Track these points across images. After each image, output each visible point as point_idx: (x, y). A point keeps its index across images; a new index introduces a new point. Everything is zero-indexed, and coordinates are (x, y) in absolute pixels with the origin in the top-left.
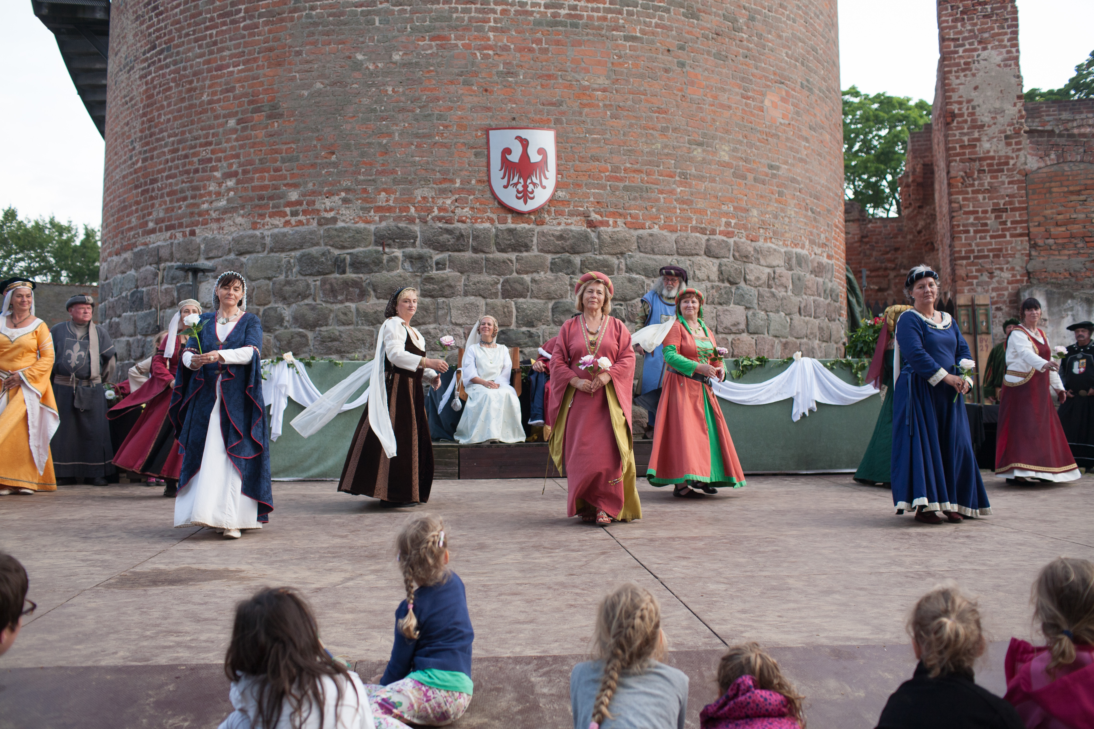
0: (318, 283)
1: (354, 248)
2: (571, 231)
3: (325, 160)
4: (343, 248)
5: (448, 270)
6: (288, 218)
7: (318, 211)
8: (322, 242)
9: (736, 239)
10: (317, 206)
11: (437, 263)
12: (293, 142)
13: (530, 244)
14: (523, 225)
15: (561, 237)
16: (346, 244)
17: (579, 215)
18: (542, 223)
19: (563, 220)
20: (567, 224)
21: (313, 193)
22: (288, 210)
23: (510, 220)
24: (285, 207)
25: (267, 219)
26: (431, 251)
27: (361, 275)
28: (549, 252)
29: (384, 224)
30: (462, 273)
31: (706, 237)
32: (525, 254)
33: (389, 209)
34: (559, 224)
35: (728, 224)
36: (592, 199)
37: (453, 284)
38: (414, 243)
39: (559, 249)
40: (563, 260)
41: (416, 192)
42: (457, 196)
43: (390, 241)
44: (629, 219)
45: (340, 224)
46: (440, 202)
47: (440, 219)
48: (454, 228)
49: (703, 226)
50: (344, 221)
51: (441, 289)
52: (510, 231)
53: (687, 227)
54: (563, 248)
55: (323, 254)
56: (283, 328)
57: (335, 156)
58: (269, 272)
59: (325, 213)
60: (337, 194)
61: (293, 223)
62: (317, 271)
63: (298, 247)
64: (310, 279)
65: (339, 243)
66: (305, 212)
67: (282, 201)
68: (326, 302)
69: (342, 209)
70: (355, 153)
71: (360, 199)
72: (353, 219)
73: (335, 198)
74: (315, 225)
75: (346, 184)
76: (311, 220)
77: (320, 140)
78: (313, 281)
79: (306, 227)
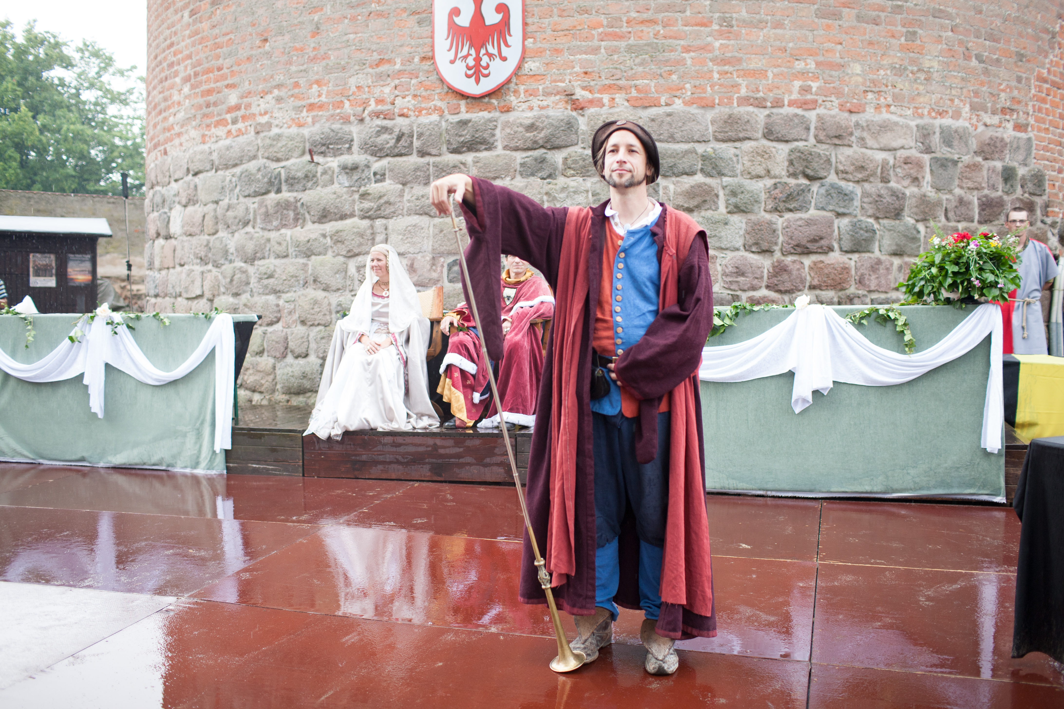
0: (256, 205)
1: (288, 159)
2: (547, 117)
3: (260, 50)
4: (278, 160)
5: (388, 182)
6: (229, 127)
7: (254, 115)
8: (259, 154)
9: (821, 111)
10: (254, 110)
11: (375, 174)
12: (231, 32)
13: (491, 140)
14: (482, 114)
15: (531, 127)
16: (279, 155)
17: (558, 93)
18: (508, 110)
19: (535, 102)
20: (542, 108)
21: (249, 94)
22: (229, 117)
23: (463, 108)
24: (227, 113)
25: (213, 130)
26: (369, 158)
27: (295, 194)
28: (517, 149)
29: (317, 126)
30: (404, 184)
31: (767, 112)
32: (484, 155)
33: (321, 107)
34: (531, 109)
35: (806, 90)
36: (577, 69)
37: (392, 200)
38: (350, 148)
39: (529, 144)
40: (536, 160)
41: (351, 79)
42: (397, 82)
43: (323, 148)
44: (634, 93)
45: (275, 131)
46: (377, 91)
47: (377, 115)
48: (395, 126)
49: (761, 94)
50: (277, 126)
51: (379, 209)
52: (464, 123)
53: (730, 99)
54: (535, 142)
55: (259, 170)
56: (227, 262)
57: (268, 44)
58: (215, 194)
59: (261, 117)
60: (271, 92)
61: (234, 133)
62: (255, 191)
63: (239, 162)
64: (249, 201)
65: (275, 154)
66: (244, 118)
67: (224, 107)
68: (263, 229)
69: (276, 111)
70: (287, 37)
71: (292, 96)
72: (286, 123)
73: (269, 97)
74: (253, 133)
75: (280, 78)
76: (249, 128)
77: (254, 25)
78: (253, 204)
79: (245, 136)
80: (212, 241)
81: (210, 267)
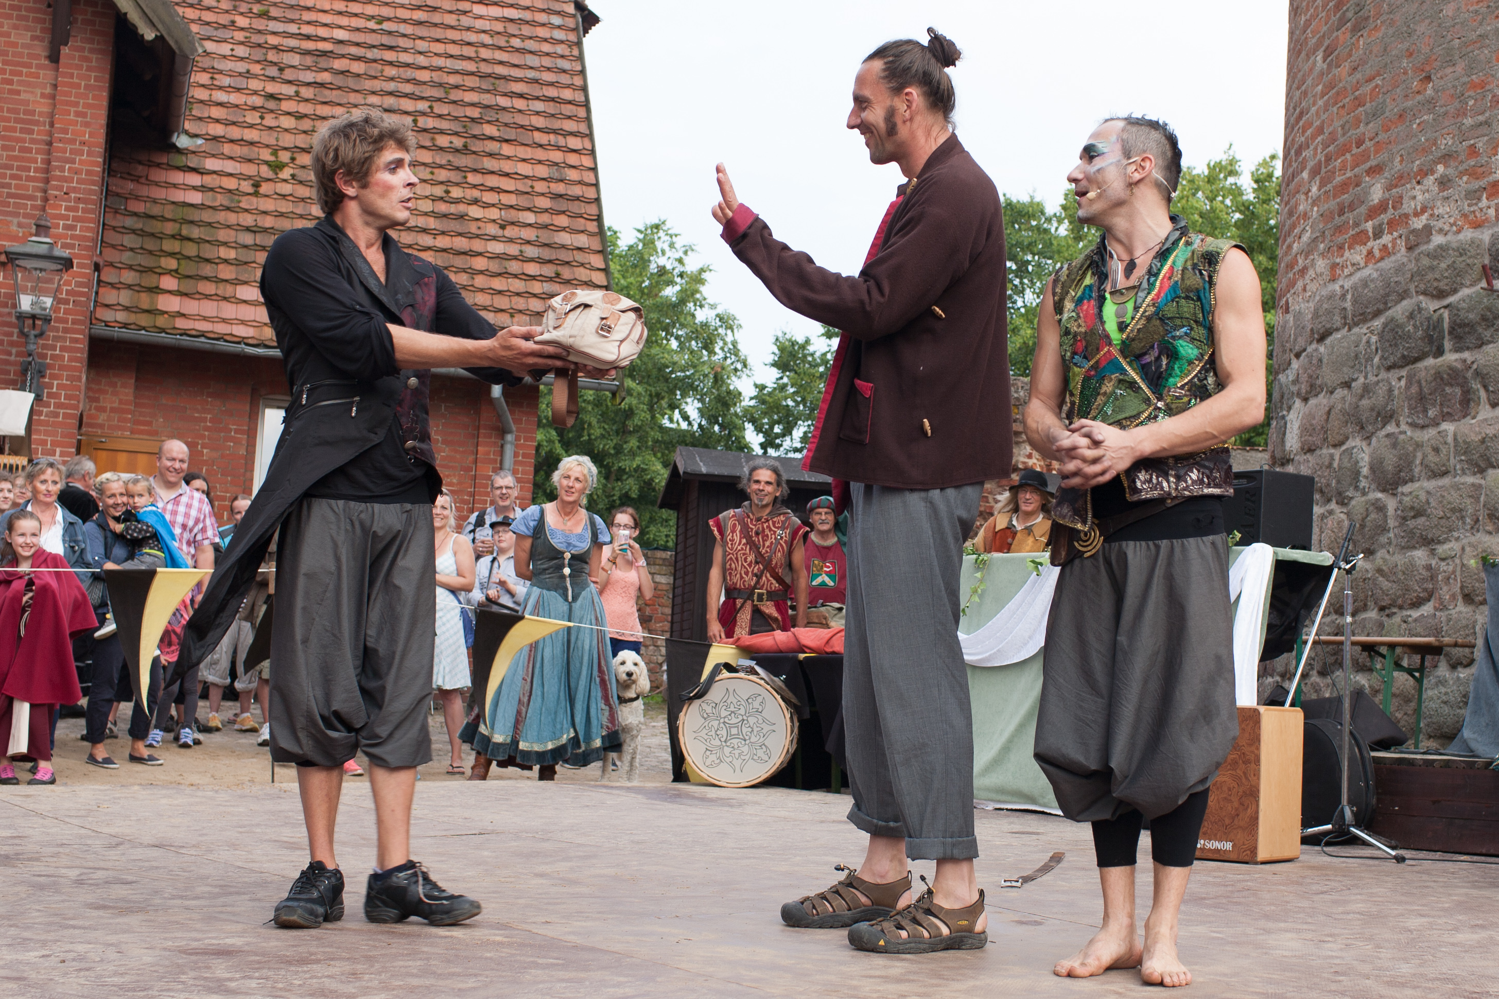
0: (1403, 383)
1: (1455, 291)
3: (1419, 98)
4: (1440, 294)
6: (1370, 244)
7: (1406, 216)
8: (1412, 288)
10: (1408, 206)
12: (1379, 74)
16: (1442, 285)
21: (1400, 179)
22: (1369, 226)
24: (1367, 221)
25: (1347, 254)
27: (1465, 355)
45: (1438, 240)
50: (1441, 231)
55: (1411, 316)
56: (1358, 494)
57: (1431, 85)
58: (1345, 369)
59: (1415, 220)
60: (1432, 172)
61: (1377, 253)
62: (1403, 357)
63: (1381, 307)
64: (1393, 375)
65: (1435, 284)
66: (1393, 225)
67: (1363, 210)
68: (1413, 425)
69: (1439, 203)
70: (1460, 67)
71: (1465, 172)
72: (1454, 224)
73: (1430, 181)
74: (1403, 249)
75: (1446, 142)
76: (1398, 242)
77: (1411, 54)
78: (1397, 381)
79: (1393, 258)
80: (1337, 457)
81: (1333, 505)
